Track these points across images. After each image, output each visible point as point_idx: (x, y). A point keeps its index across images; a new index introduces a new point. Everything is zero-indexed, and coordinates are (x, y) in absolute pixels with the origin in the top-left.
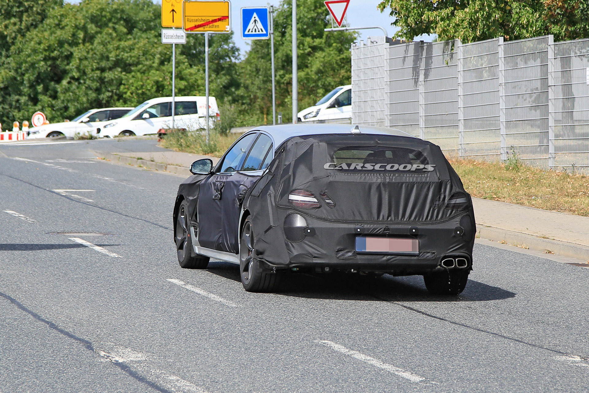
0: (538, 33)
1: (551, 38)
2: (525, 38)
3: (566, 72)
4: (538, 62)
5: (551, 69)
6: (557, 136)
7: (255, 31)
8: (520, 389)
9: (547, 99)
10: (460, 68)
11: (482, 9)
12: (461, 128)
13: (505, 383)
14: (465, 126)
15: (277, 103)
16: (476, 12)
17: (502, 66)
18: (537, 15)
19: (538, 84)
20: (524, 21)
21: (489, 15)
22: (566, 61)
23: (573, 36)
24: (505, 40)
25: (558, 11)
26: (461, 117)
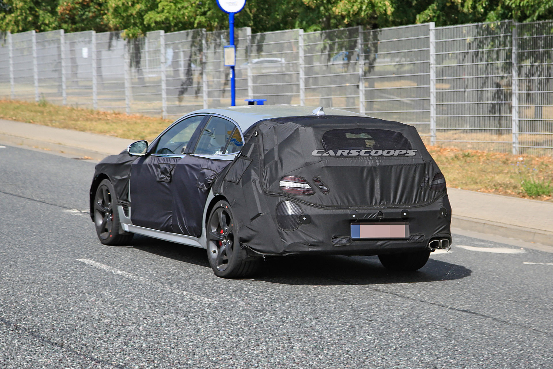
0: (55, 28)
1: (62, 31)
2: (48, 31)
3: (72, 51)
4: (56, 45)
5: (63, 48)
6: (67, 87)
8: (42, 229)
9: (61, 66)
10: (11, 48)
11: (21, 14)
12: (12, 82)
13: (34, 226)
14: (15, 82)
16: (18, 16)
17: (34, 47)
18: (54, 18)
19: (56, 57)
20: (47, 22)
21: (26, 18)
22: (72, 44)
23: (76, 30)
24: (36, 32)
25: (67, 16)
26: (12, 76)
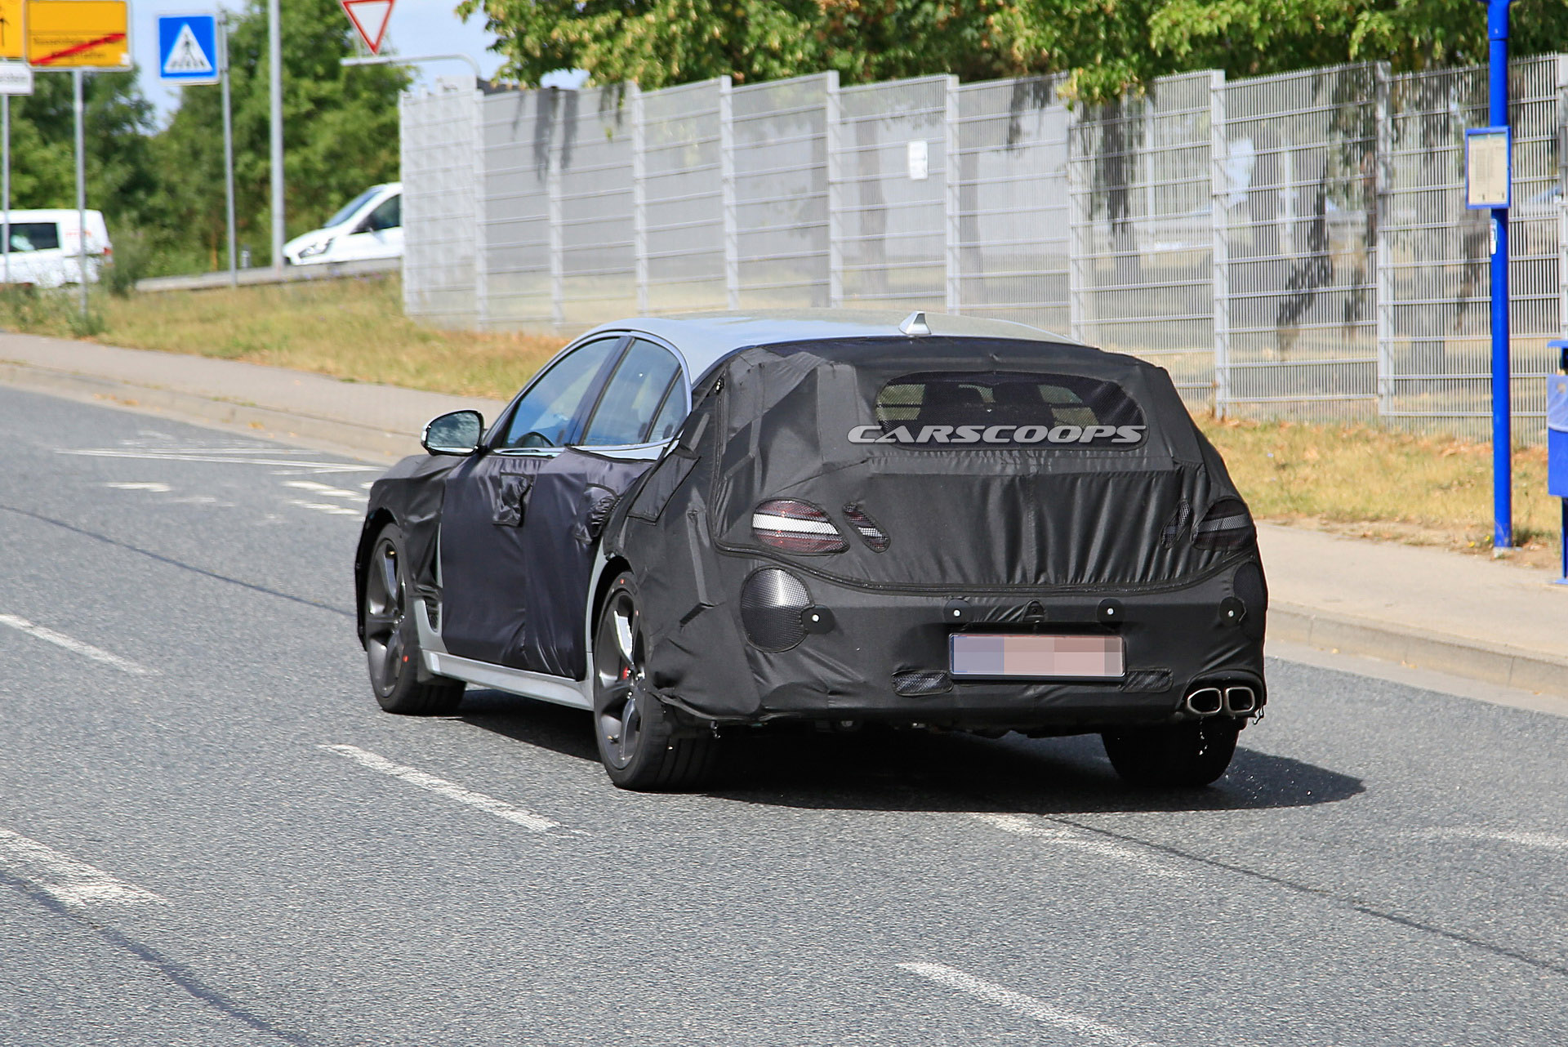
0: (803, 68)
1: (832, 77)
2: (777, 77)
3: (867, 155)
4: (807, 133)
5: (832, 145)
6: (847, 291)
7: (188, 65)
8: (764, 842)
9: (826, 213)
10: (639, 144)
11: (683, 13)
12: (642, 276)
13: (733, 829)
14: (652, 273)
15: (240, 222)
16: (670, 22)
17: (728, 141)
18: (804, 25)
19: (806, 180)
20: (775, 42)
21: (699, 29)
22: (866, 128)
23: (885, 73)
24: (735, 83)
25: (850, 19)
26: (641, 251)
